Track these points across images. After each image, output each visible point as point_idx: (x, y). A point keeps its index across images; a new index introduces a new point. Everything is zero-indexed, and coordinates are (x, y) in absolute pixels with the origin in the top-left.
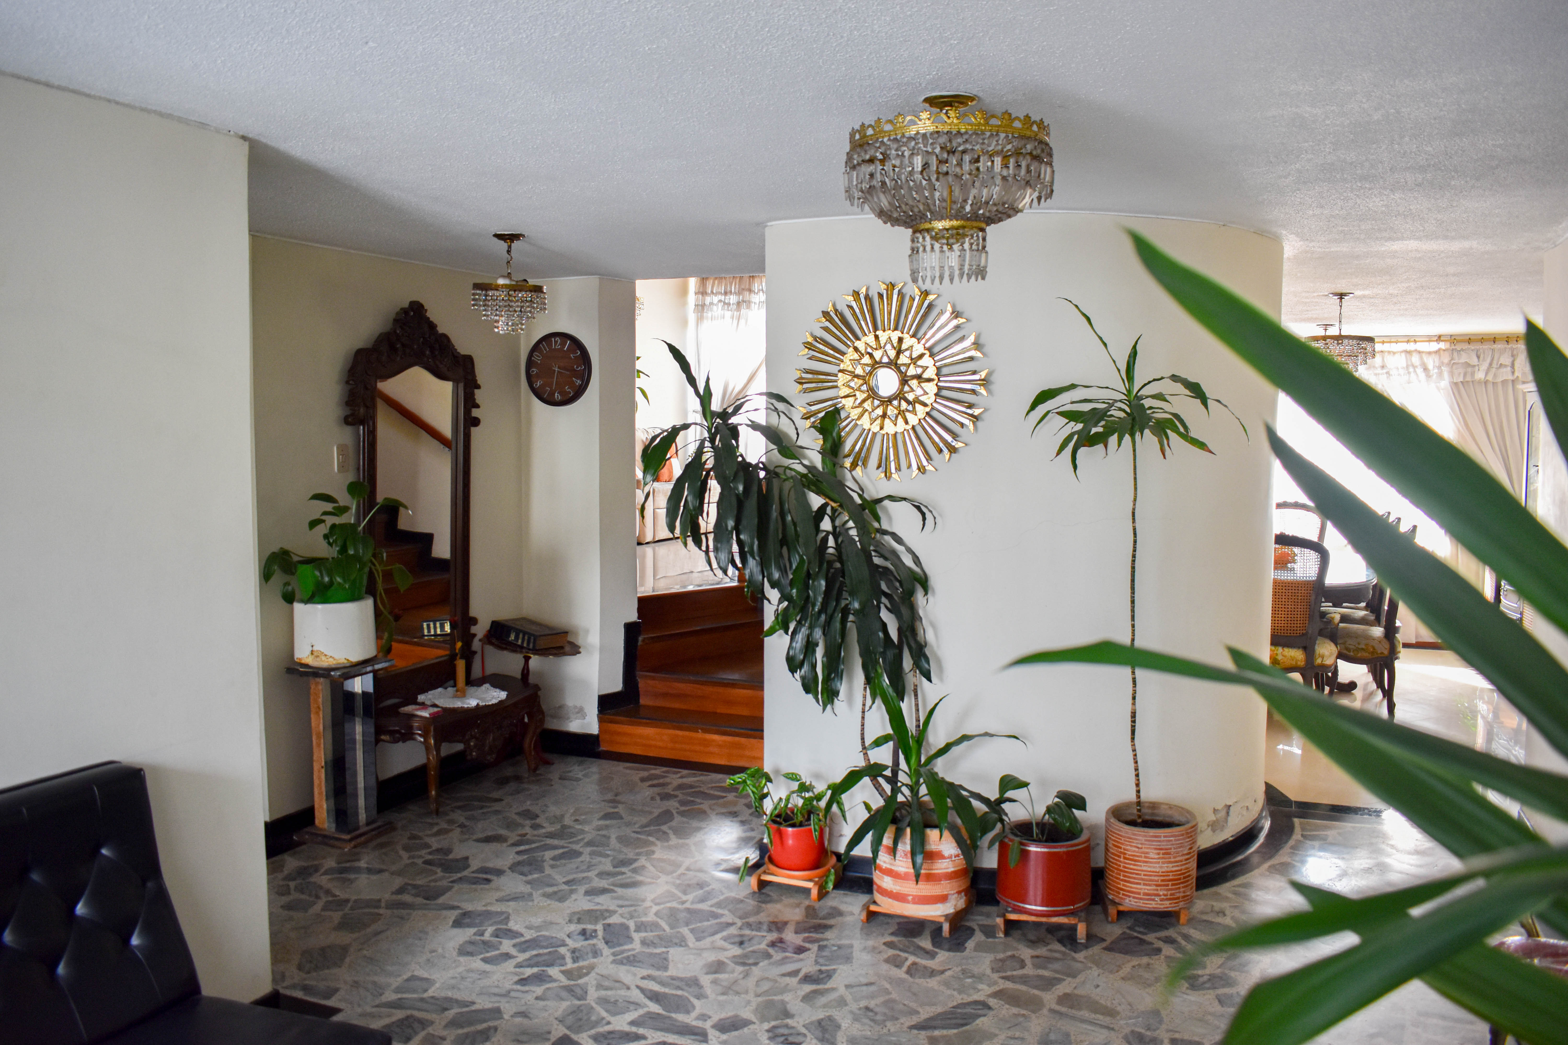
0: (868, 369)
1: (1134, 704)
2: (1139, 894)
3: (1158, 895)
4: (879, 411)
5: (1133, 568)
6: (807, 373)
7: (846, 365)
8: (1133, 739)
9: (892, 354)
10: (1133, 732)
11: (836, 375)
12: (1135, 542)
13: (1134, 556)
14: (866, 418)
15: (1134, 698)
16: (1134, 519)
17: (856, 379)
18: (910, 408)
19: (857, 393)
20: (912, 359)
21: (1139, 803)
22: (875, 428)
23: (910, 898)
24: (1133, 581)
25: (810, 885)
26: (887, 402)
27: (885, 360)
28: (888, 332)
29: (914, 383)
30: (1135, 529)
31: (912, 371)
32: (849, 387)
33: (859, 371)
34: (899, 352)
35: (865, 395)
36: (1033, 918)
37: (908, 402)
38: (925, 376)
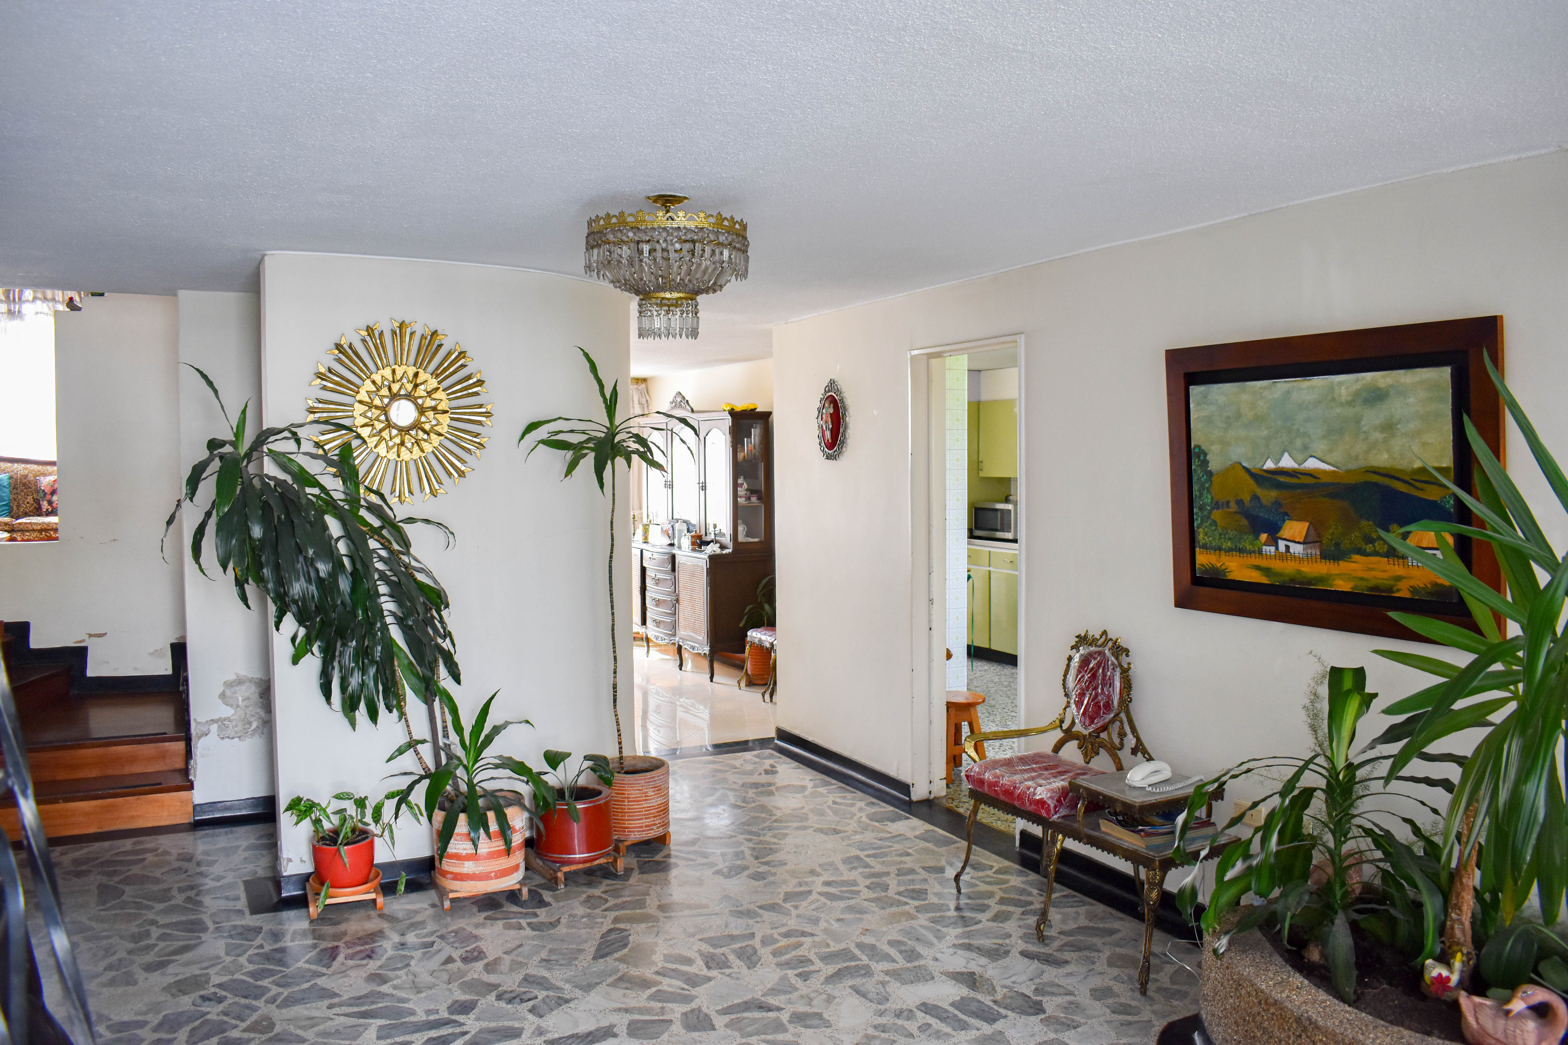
0: (386, 401)
1: (615, 677)
2: (642, 827)
3: (655, 824)
4: (398, 440)
5: (610, 567)
6: (320, 402)
7: (363, 396)
8: (615, 706)
9: (409, 387)
10: (615, 701)
11: (352, 406)
12: (612, 545)
13: (611, 557)
14: (382, 447)
15: (615, 672)
16: (612, 527)
17: (373, 410)
18: (425, 437)
19: (376, 423)
20: (427, 393)
21: (621, 758)
22: (392, 456)
23: (493, 874)
24: (610, 577)
25: (372, 896)
26: (404, 431)
27: (403, 392)
28: (404, 367)
29: (431, 414)
30: (612, 536)
31: (429, 403)
32: (366, 417)
33: (377, 402)
34: (416, 386)
35: (382, 425)
36: (581, 866)
37: (425, 432)
38: (439, 408)
